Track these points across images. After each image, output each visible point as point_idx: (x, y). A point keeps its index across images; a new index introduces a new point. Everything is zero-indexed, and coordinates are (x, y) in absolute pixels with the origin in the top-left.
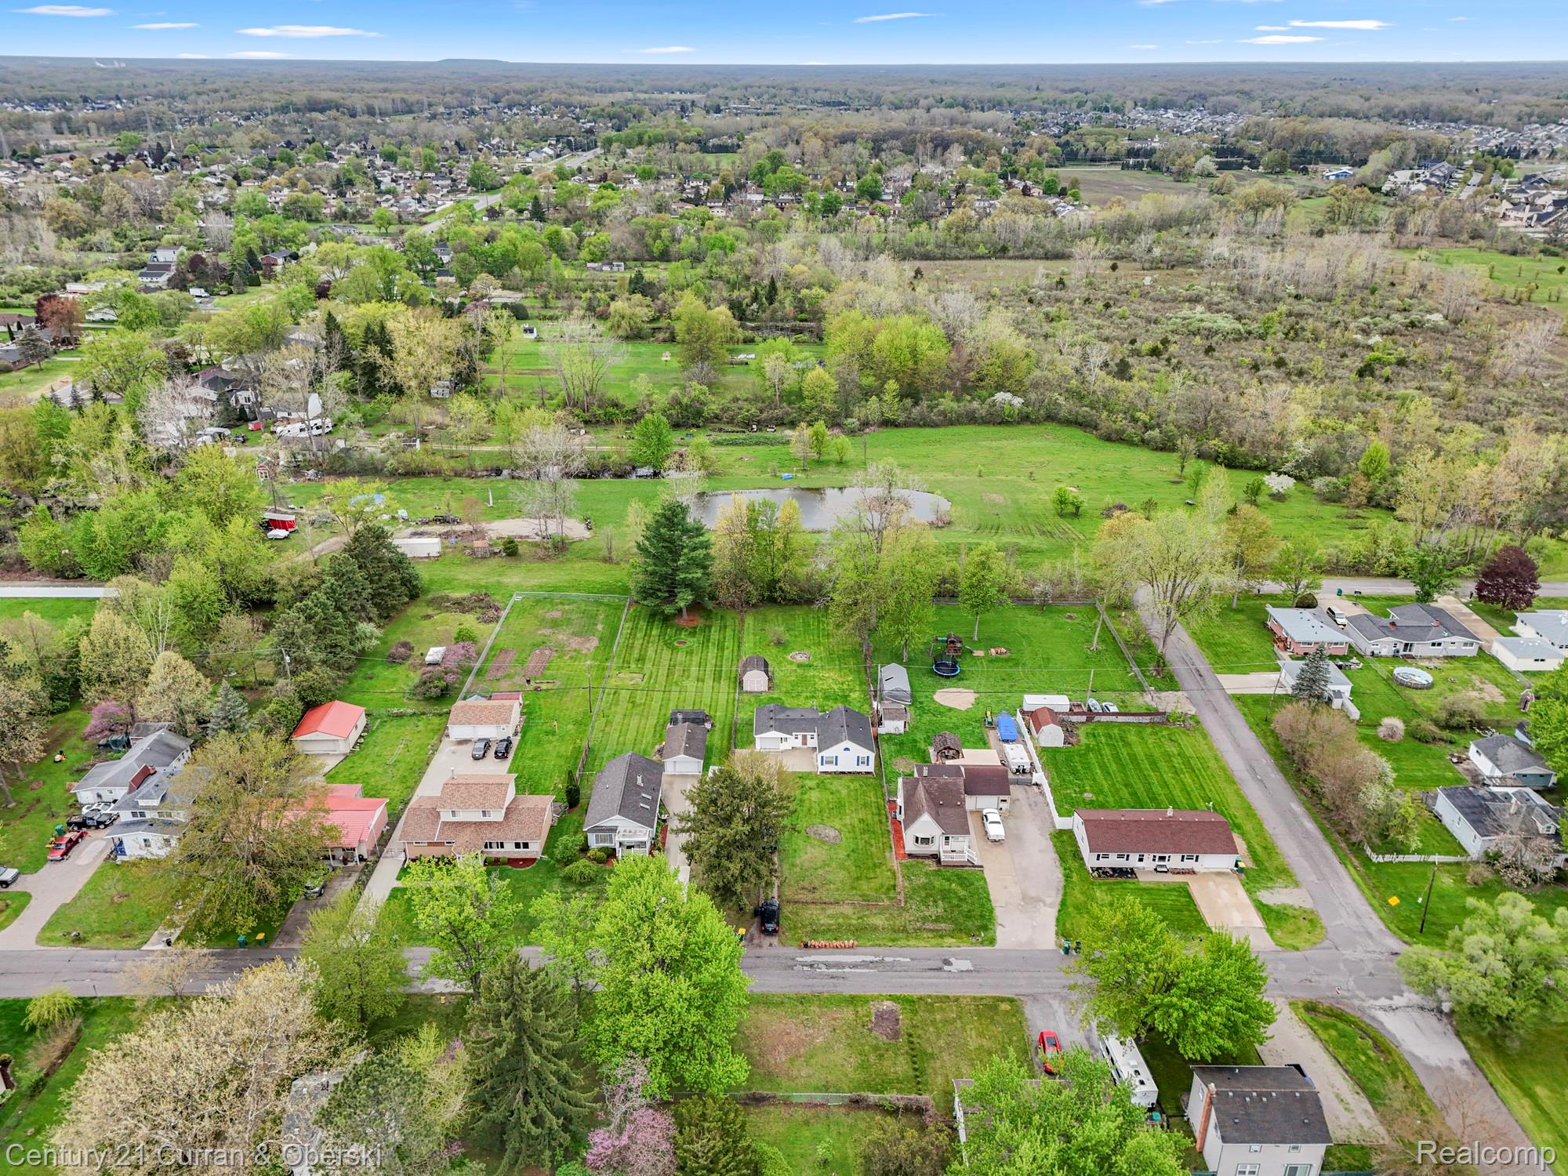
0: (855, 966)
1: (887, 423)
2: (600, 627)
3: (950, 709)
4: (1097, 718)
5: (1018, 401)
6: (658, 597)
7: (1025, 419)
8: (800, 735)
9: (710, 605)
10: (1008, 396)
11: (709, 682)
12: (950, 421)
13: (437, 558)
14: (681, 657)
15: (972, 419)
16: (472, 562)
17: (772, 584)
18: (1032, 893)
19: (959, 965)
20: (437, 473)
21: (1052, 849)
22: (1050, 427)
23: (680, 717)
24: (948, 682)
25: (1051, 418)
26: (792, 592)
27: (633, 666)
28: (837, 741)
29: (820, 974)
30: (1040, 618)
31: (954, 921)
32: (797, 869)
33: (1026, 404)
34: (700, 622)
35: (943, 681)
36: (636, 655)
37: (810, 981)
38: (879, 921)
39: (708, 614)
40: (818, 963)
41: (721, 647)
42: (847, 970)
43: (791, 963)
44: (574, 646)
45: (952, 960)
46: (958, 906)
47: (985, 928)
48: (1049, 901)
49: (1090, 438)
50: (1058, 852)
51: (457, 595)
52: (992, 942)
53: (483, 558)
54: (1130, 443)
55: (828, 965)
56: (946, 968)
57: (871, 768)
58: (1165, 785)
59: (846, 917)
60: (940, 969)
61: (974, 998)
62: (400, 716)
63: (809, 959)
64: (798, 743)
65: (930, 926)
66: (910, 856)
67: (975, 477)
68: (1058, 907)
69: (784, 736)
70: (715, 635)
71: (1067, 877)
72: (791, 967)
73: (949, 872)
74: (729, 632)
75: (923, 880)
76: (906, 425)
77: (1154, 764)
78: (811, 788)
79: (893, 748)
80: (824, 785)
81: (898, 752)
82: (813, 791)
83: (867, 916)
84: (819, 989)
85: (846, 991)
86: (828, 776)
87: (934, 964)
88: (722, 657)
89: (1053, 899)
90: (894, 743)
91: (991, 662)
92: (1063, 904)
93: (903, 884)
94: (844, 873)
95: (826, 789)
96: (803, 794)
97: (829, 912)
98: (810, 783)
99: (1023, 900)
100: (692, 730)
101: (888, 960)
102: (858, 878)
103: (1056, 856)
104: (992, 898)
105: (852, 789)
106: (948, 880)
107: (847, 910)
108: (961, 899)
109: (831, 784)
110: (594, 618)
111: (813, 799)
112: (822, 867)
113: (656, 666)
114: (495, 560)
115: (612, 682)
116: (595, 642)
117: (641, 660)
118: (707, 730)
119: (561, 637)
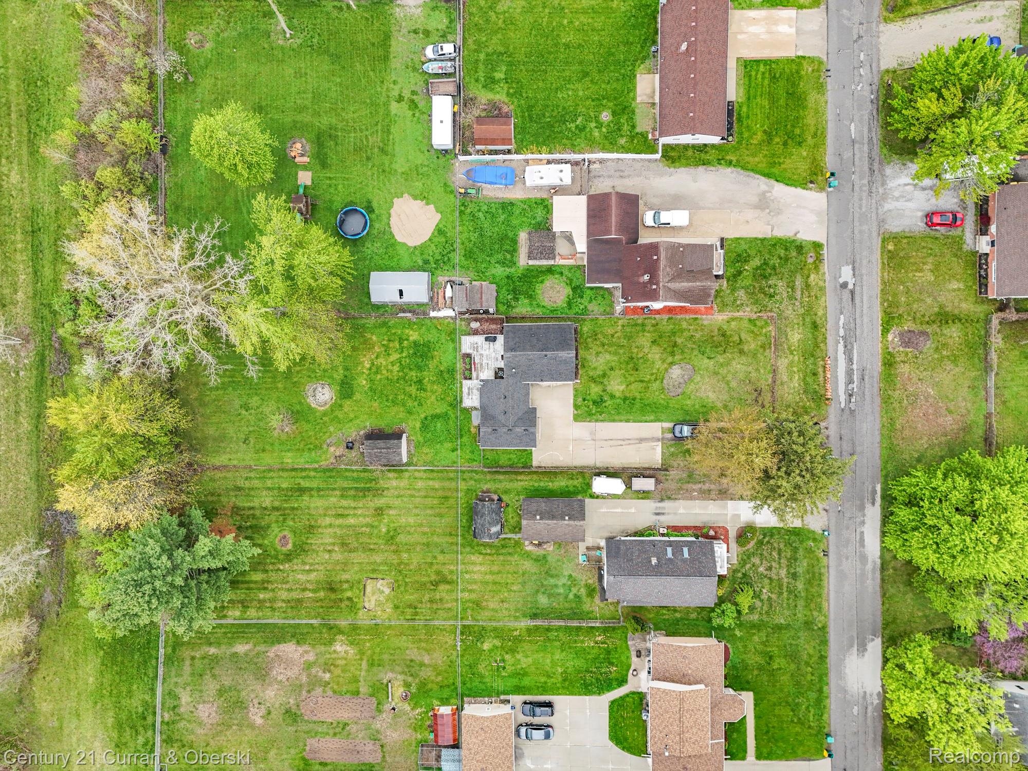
0: (850, 360)
2: (243, 648)
3: (439, 232)
11: (385, 501)
14: (321, 539)
18: (754, 200)
19: (846, 274)
21: (692, 170)
24: (378, 224)
27: (347, 594)
29: (859, 388)
31: (793, 273)
35: (374, 231)
36: (320, 594)
37: (868, 397)
38: (795, 337)
40: (846, 390)
41: (296, 492)
42: (855, 367)
43: (847, 412)
44: (295, 672)
45: (841, 281)
47: (800, 248)
48: (763, 187)
50: (697, 165)
52: (817, 246)
55: (850, 381)
56: (850, 286)
59: (791, 364)
60: (852, 293)
61: (883, 268)
63: (843, 398)
68: (773, 182)
70: (260, 502)
71: (730, 163)
72: (852, 412)
73: (731, 269)
74: (253, 484)
75: (740, 293)
78: (604, 391)
79: (524, 301)
80: (599, 376)
81: (530, 297)
82: (609, 388)
83: (789, 348)
84: (876, 390)
85: (878, 366)
86: (580, 372)
87: (846, 295)
88: (319, 490)
89: (762, 183)
90: (516, 299)
91: (324, 165)
92: (768, 176)
93: (748, 312)
94: (734, 363)
95: (604, 375)
96: (612, 397)
97: (785, 378)
98: (595, 390)
99: (763, 209)
100: (535, 515)
101: (842, 332)
102: (741, 352)
103: (701, 169)
104: (760, 236)
105: (601, 349)
106: (740, 273)
107: (783, 363)
108: (766, 264)
109: (595, 368)
110: (215, 661)
111: (623, 387)
112: (728, 383)
113: (345, 566)
115: (387, 613)
116: (284, 648)
117: (331, 586)
118: (501, 500)
119: (270, 692)
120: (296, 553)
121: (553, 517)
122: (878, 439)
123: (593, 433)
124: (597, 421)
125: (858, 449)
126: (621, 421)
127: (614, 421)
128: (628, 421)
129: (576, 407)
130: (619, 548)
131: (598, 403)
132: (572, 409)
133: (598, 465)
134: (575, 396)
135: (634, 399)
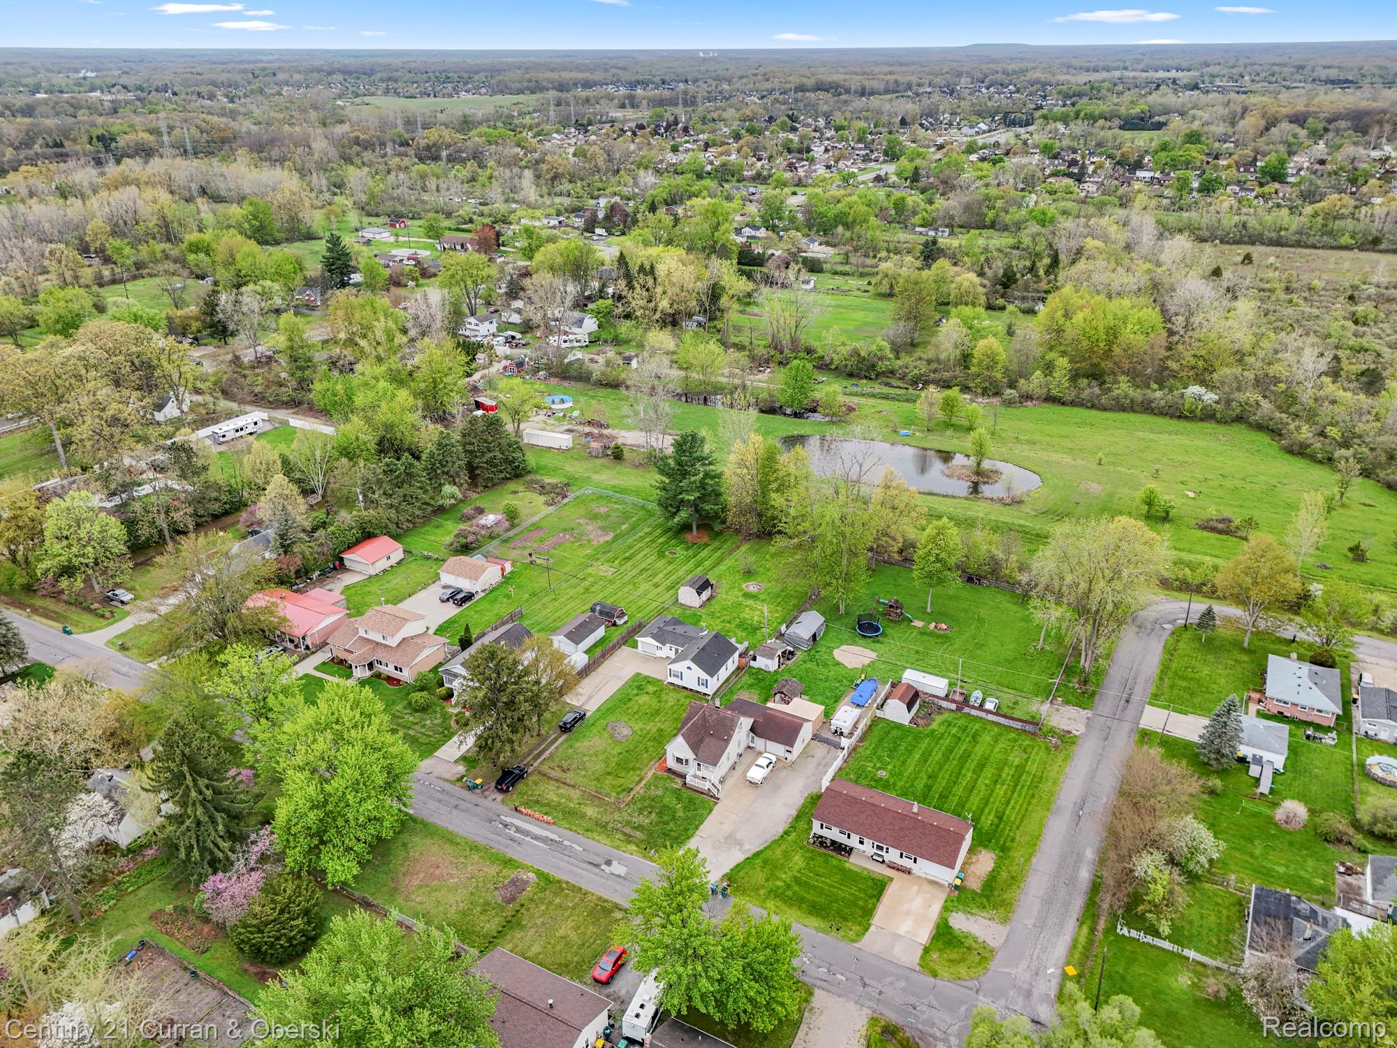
0: (536, 838)
1: (1051, 399)
2: (623, 527)
3: (837, 664)
4: (966, 710)
5: (1210, 397)
6: (668, 511)
7: (1208, 416)
8: (674, 647)
9: (717, 527)
10: (1203, 390)
11: (660, 589)
12: (1122, 406)
13: (562, 451)
14: (660, 564)
15: (1147, 408)
16: (584, 459)
18: (739, 836)
19: (617, 868)
21: (798, 807)
22: (1235, 429)
23: (598, 608)
24: (861, 641)
27: (618, 562)
28: (686, 659)
29: (506, 834)
30: (1015, 607)
31: (650, 834)
32: (570, 751)
33: (1218, 401)
34: (703, 540)
35: (858, 638)
36: (627, 555)
37: (493, 836)
38: (591, 811)
39: (714, 535)
40: (513, 825)
41: (700, 564)
42: (528, 839)
43: (493, 818)
44: (592, 537)
45: (615, 862)
46: (666, 823)
48: (747, 847)
50: (800, 811)
51: (548, 480)
53: (597, 457)
54: (1312, 458)
55: (518, 830)
56: (604, 867)
57: (709, 692)
58: (971, 789)
59: (570, 799)
60: (597, 866)
61: (600, 898)
62: (428, 558)
63: (509, 820)
64: (672, 654)
65: (627, 830)
66: (670, 770)
67: (1094, 466)
68: (750, 855)
69: (660, 645)
70: (705, 553)
71: (787, 833)
72: (491, 821)
73: (686, 794)
74: (718, 553)
75: (660, 793)
76: (1073, 404)
77: (981, 766)
78: (647, 693)
79: (751, 681)
80: (660, 693)
81: (752, 686)
83: (586, 805)
84: (493, 845)
85: (511, 854)
86: (670, 687)
87: (597, 860)
89: (752, 847)
90: (756, 679)
91: (922, 634)
92: (757, 854)
93: (639, 790)
94: (603, 765)
95: (658, 697)
96: (637, 695)
97: (561, 791)
98: (651, 689)
99: (726, 838)
100: (590, 620)
101: (566, 843)
102: (609, 774)
103: (795, 813)
104: (701, 827)
105: (680, 703)
106: (679, 800)
107: (575, 794)
108: (674, 818)
109: (667, 694)
110: (627, 518)
111: (640, 702)
112: (591, 756)
113: (634, 566)
114: (602, 461)
115: (589, 570)
116: (609, 538)
117: (628, 559)
118: (614, 624)
119: (590, 528)
120: (661, 554)
121: (581, 625)
122: (451, 828)
123: (620, 678)
124: (627, 682)
125: (455, 812)
126: (615, 693)
127: (619, 690)
128: (612, 697)
129: (646, 677)
131: (640, 687)
132: (646, 674)
133: (593, 673)
134: (655, 679)
135: (626, 704)
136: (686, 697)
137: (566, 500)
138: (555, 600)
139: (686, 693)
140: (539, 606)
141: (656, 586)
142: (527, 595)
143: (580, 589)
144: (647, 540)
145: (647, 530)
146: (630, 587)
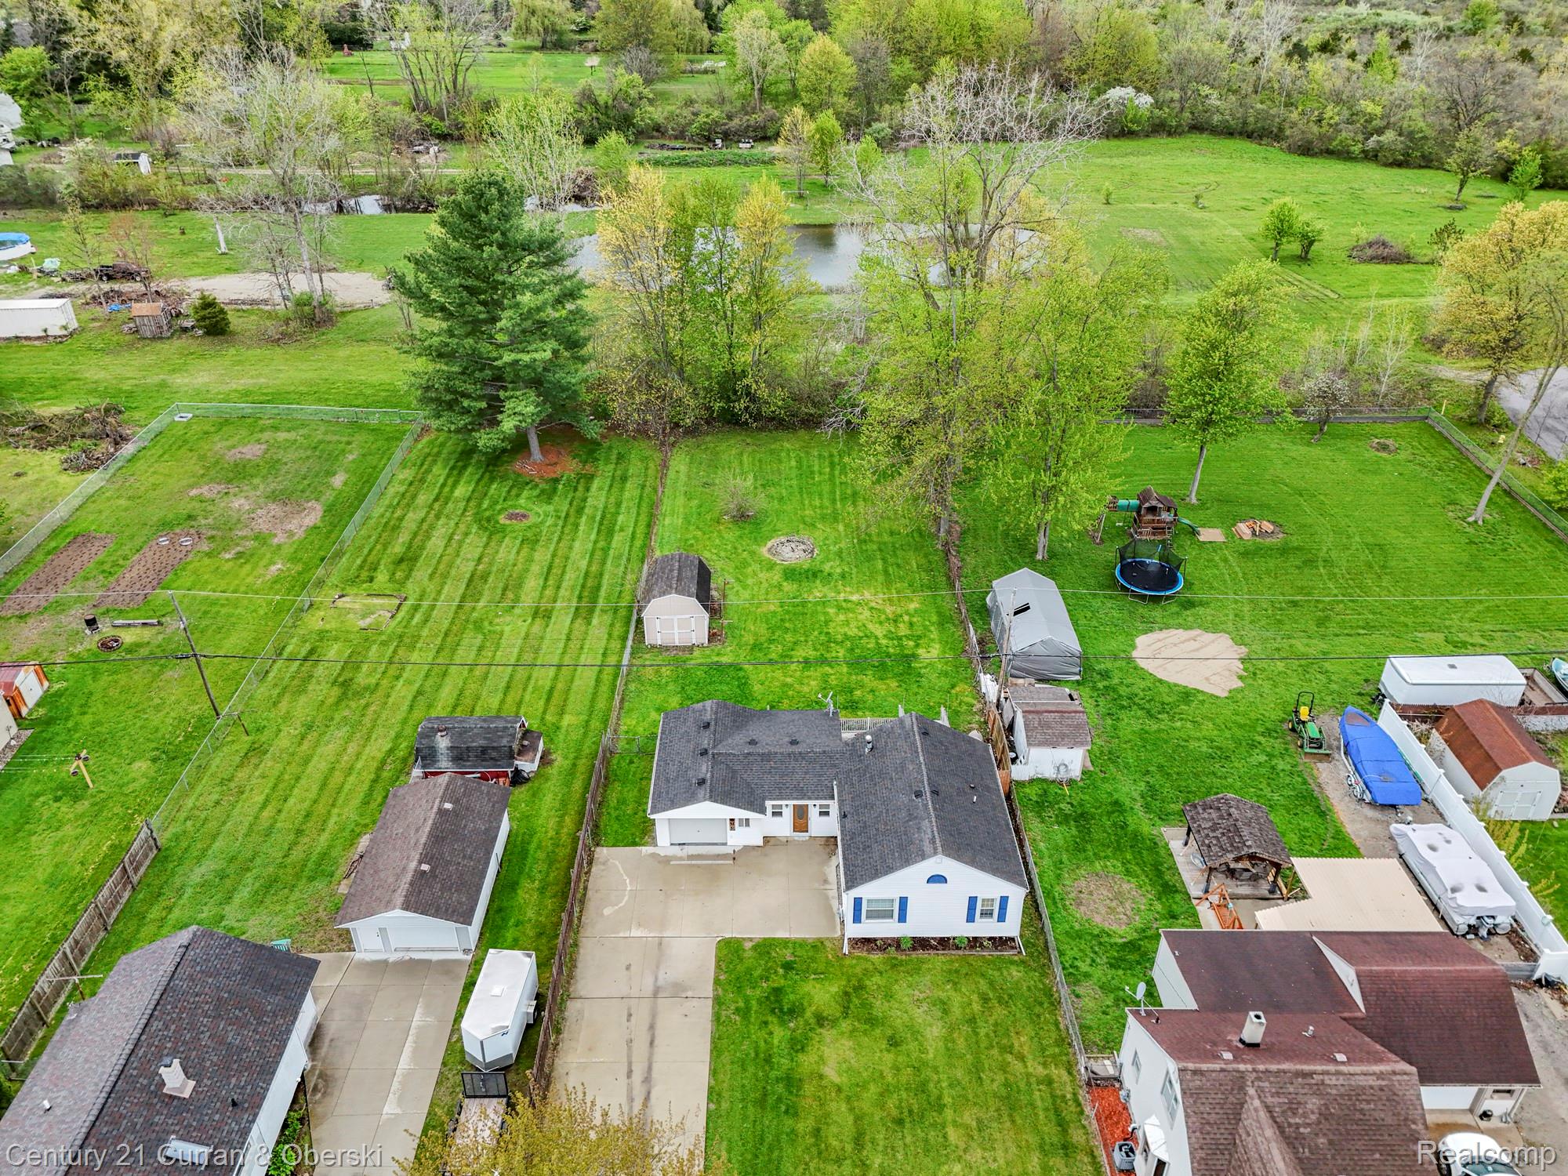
2: (338, 481)
3: (1187, 695)
5: (1146, 100)
6: (466, 411)
7: (1159, 128)
8: (788, 806)
9: (593, 429)
10: (1130, 91)
11: (562, 621)
13: (59, 340)
14: (506, 552)
16: (130, 346)
17: (729, 384)
20: (153, 204)
22: (1201, 140)
23: (443, 743)
24: (1157, 613)
25: (1197, 128)
26: (775, 401)
27: (382, 577)
28: (907, 854)
30: (1316, 451)
33: (1158, 105)
34: (570, 467)
35: (1143, 609)
36: (398, 549)
39: (591, 449)
41: (607, 528)
44: (262, 525)
49: (1274, 152)
51: (45, 410)
53: (157, 338)
57: (1011, 927)
64: (783, 827)
67: (1100, 206)
69: (739, 813)
70: (597, 496)
74: (631, 490)
78: (821, 1020)
79: (1061, 834)
80: (866, 1005)
81: (1078, 848)
82: (828, 1034)
86: (877, 957)
88: (605, 551)
90: (1064, 819)
95: (872, 1021)
96: (798, 1046)
98: (821, 994)
100: (456, 802)
105: (956, 1011)
109: (889, 996)
110: (330, 459)
111: (832, 1074)
113: (441, 575)
114: (178, 343)
115: (314, 622)
116: (313, 516)
117: (407, 560)
118: (518, 779)
119: (239, 503)
120: (490, 527)
121: (437, 837)
123: (678, 991)
124: (718, 1001)
126: (714, 1072)
127: (716, 1050)
128: (714, 1094)
129: (765, 947)
130: (275, 989)
131: (780, 1006)
132: (758, 935)
133: (572, 1007)
134: (801, 944)
135: (792, 1112)
136: (953, 978)
137: (128, 449)
138: (256, 751)
139: (938, 960)
140: (206, 793)
141: (541, 614)
142: (142, 766)
143: (321, 689)
144: (423, 498)
145: (407, 474)
146: (471, 640)
